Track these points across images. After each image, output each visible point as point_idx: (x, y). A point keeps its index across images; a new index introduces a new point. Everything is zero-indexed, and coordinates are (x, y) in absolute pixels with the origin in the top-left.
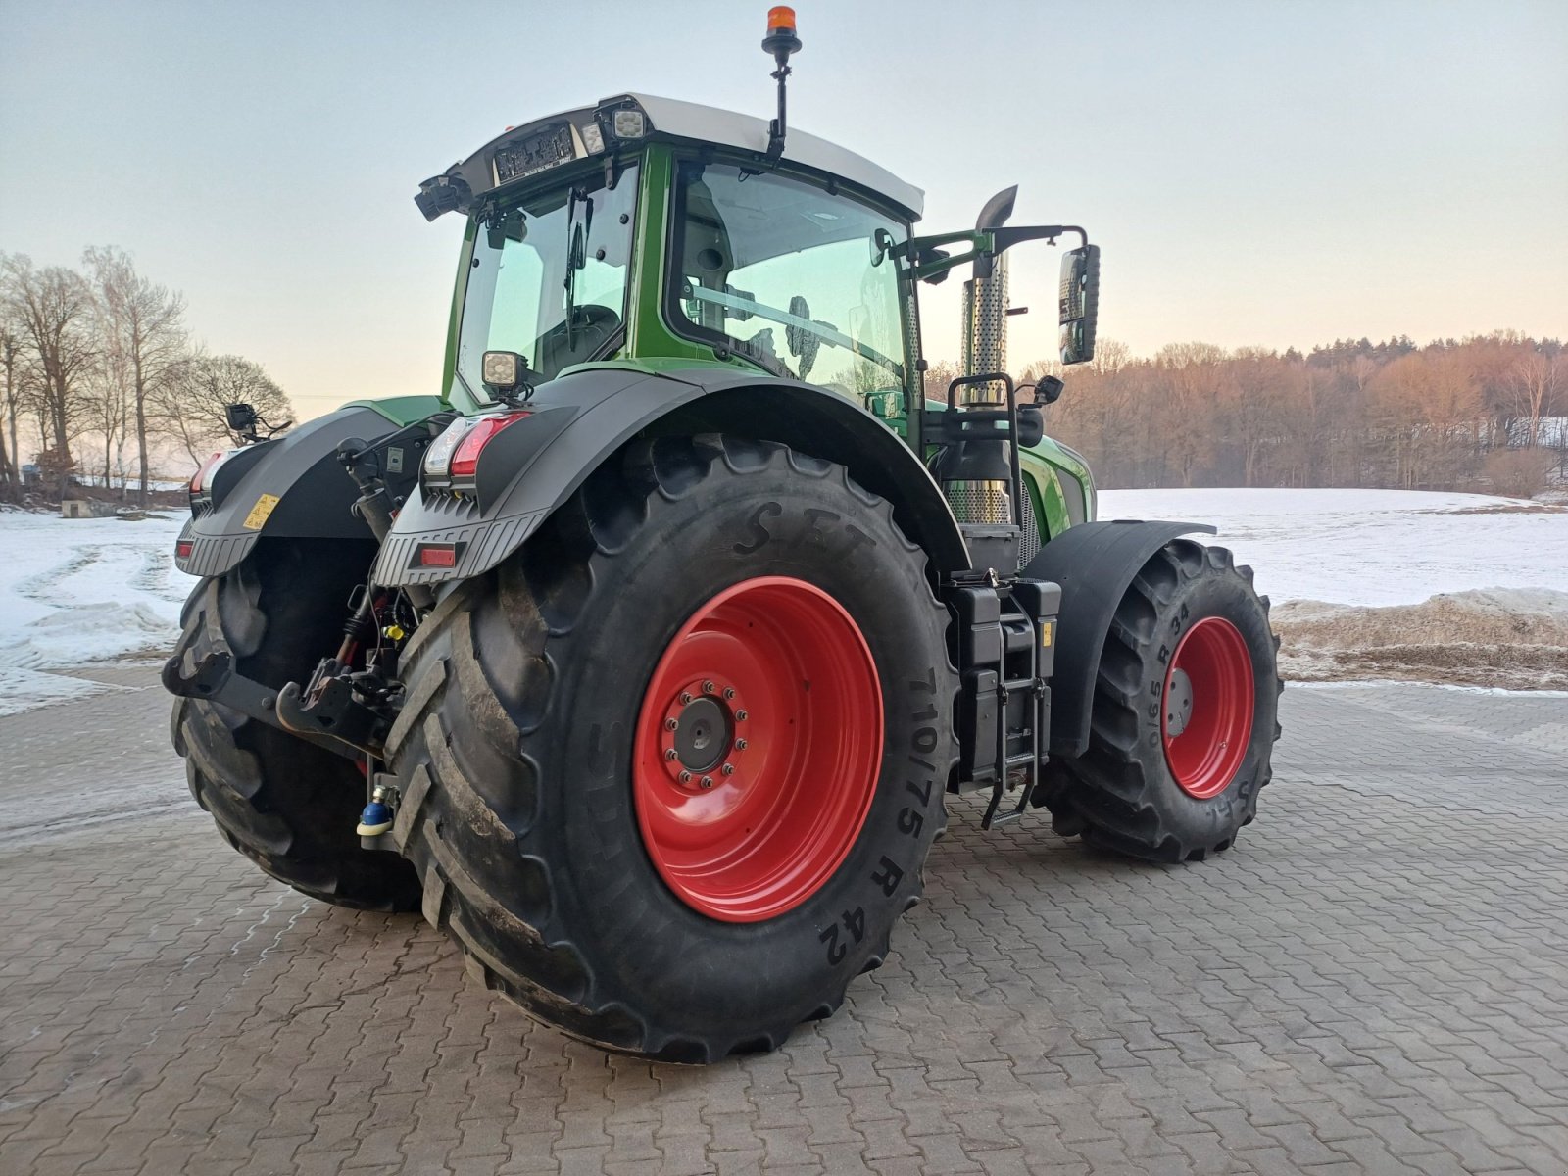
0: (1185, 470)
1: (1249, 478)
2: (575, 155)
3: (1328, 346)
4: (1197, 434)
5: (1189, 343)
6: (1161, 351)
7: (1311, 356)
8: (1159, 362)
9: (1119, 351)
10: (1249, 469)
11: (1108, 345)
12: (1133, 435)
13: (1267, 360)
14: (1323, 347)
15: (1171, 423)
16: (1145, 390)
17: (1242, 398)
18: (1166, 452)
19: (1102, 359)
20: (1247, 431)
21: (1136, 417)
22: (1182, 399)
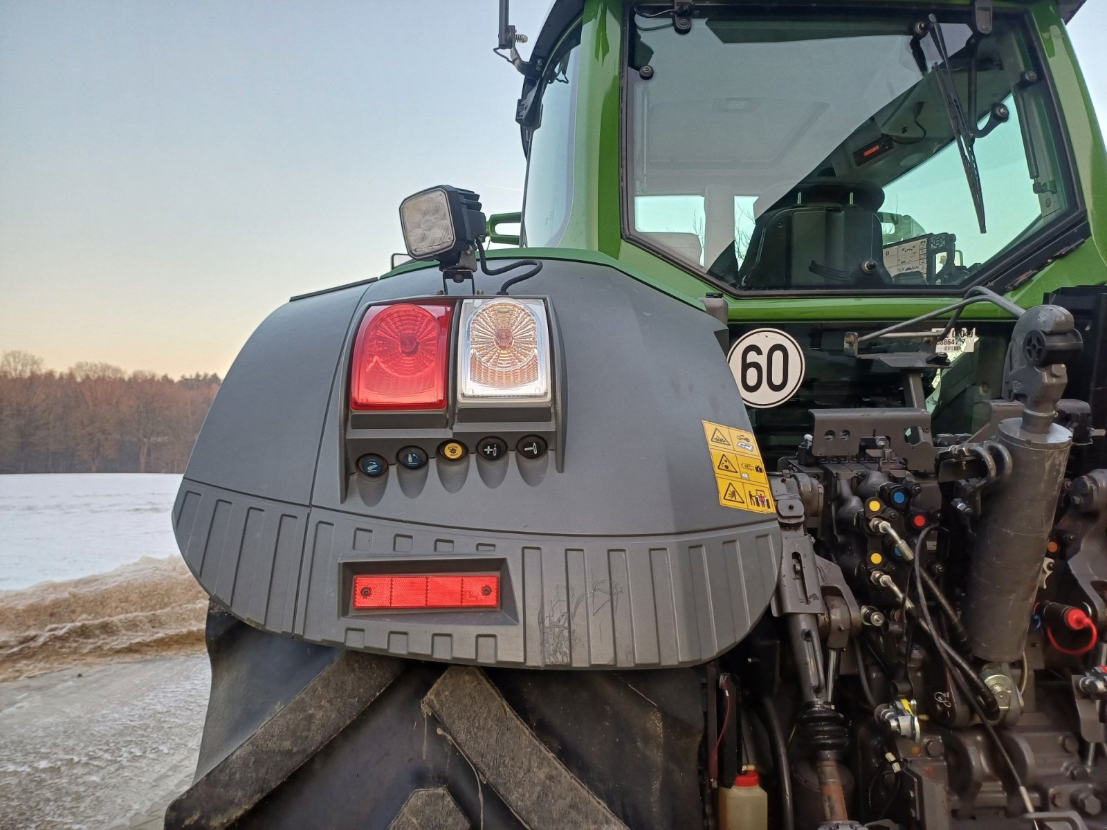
0: (93, 459)
1: (143, 466)
3: (191, 376)
4: (103, 432)
5: (97, 362)
6: (73, 366)
7: (180, 382)
8: (71, 376)
9: (35, 362)
10: (143, 460)
11: (25, 356)
12: (48, 429)
13: (151, 381)
14: (188, 376)
15: (82, 422)
16: (59, 395)
17: (138, 407)
18: (78, 445)
19: (19, 367)
20: (141, 432)
21: (52, 417)
22: (90, 404)
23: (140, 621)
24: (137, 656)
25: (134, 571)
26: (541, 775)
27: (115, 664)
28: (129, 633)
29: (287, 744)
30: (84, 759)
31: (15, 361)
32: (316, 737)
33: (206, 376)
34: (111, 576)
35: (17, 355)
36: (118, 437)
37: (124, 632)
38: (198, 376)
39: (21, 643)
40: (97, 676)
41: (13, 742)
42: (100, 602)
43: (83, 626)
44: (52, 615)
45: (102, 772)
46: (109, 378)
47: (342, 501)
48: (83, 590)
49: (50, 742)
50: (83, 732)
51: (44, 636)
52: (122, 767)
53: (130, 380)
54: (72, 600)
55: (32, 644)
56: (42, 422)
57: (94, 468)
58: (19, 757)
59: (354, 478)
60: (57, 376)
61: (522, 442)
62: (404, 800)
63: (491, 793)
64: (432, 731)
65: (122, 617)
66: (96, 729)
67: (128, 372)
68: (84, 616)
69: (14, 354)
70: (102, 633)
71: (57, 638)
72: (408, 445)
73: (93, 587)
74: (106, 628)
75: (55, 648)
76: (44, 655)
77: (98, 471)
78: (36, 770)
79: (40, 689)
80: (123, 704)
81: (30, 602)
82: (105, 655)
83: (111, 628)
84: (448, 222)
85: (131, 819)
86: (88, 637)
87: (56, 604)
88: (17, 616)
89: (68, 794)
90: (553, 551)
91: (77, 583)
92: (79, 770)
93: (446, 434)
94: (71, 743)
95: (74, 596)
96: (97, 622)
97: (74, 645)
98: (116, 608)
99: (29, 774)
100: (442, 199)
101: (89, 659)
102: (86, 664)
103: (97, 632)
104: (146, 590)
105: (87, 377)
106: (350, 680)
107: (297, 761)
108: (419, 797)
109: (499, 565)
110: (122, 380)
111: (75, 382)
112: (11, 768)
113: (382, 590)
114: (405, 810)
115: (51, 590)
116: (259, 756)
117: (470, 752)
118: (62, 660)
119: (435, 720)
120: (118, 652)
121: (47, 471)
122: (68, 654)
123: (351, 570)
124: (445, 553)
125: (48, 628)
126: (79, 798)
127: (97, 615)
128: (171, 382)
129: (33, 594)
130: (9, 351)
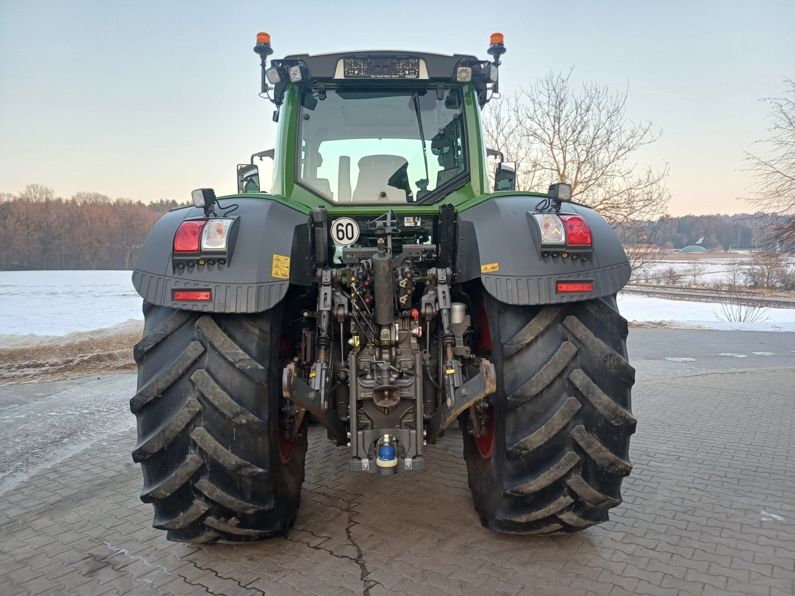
0: (93, 260)
1: (127, 265)
2: (418, 76)
3: (157, 202)
4: (99, 241)
5: (91, 192)
6: (75, 195)
7: (150, 206)
8: (74, 201)
9: (48, 192)
10: (127, 261)
11: (41, 188)
12: (61, 239)
13: (130, 205)
14: (155, 202)
15: (84, 235)
16: (66, 215)
17: (121, 224)
18: (82, 250)
19: (38, 196)
20: (125, 241)
21: (62, 230)
22: (89, 222)
23: (130, 353)
24: (130, 371)
25: (124, 327)
26: (223, 339)
27: (117, 374)
28: (124, 360)
29: (162, 332)
30: (105, 410)
31: (34, 191)
32: (169, 331)
33: (167, 201)
34: (111, 329)
35: (36, 187)
36: (109, 244)
37: (121, 359)
38: (162, 201)
39: (65, 363)
40: (108, 379)
41: (69, 404)
42: (107, 343)
43: (98, 355)
44: (80, 350)
45: (114, 415)
46: (100, 203)
47: (174, 274)
48: (96, 337)
49: (88, 404)
50: (104, 400)
51: (77, 360)
52: (124, 413)
53: (114, 204)
54: (91, 342)
55: (71, 364)
56: (56, 234)
57: (94, 267)
58: (73, 409)
59: (176, 269)
60: (64, 202)
61: (219, 260)
62: (189, 343)
63: (210, 343)
64: (198, 330)
65: (119, 351)
66: (110, 399)
67: (113, 198)
68: (98, 350)
69: (34, 187)
70: (109, 359)
71: (84, 361)
72: (189, 261)
73: (102, 335)
74: (111, 357)
75: (85, 366)
76: (78, 369)
77: (97, 269)
78: (83, 413)
79: (78, 384)
80: (123, 390)
81: (67, 342)
82: (111, 370)
83: (113, 357)
84: (203, 198)
85: (129, 429)
86: (102, 361)
87: (82, 344)
88: (61, 349)
89: (99, 421)
90: (223, 287)
91: (92, 333)
92: (104, 413)
93: (199, 258)
94: (98, 404)
95: (92, 339)
96: (105, 353)
97: (94, 365)
98: (116, 347)
99: (79, 415)
100: (201, 192)
101: (103, 372)
102: (101, 374)
103: (106, 359)
104: (132, 337)
105: (85, 202)
106: (177, 319)
107: (164, 336)
108: (193, 343)
109: (209, 290)
110: (109, 204)
111: (77, 206)
112: (70, 413)
113: (181, 295)
114: (189, 346)
115: (78, 336)
116: (155, 335)
117: (206, 334)
118: (88, 372)
119: (198, 328)
120: (118, 368)
121: (62, 269)
122: (92, 369)
123: (174, 291)
124: (197, 287)
125: (79, 356)
126: (104, 422)
127: (105, 350)
128: (143, 205)
129: (68, 338)
130: (30, 184)
